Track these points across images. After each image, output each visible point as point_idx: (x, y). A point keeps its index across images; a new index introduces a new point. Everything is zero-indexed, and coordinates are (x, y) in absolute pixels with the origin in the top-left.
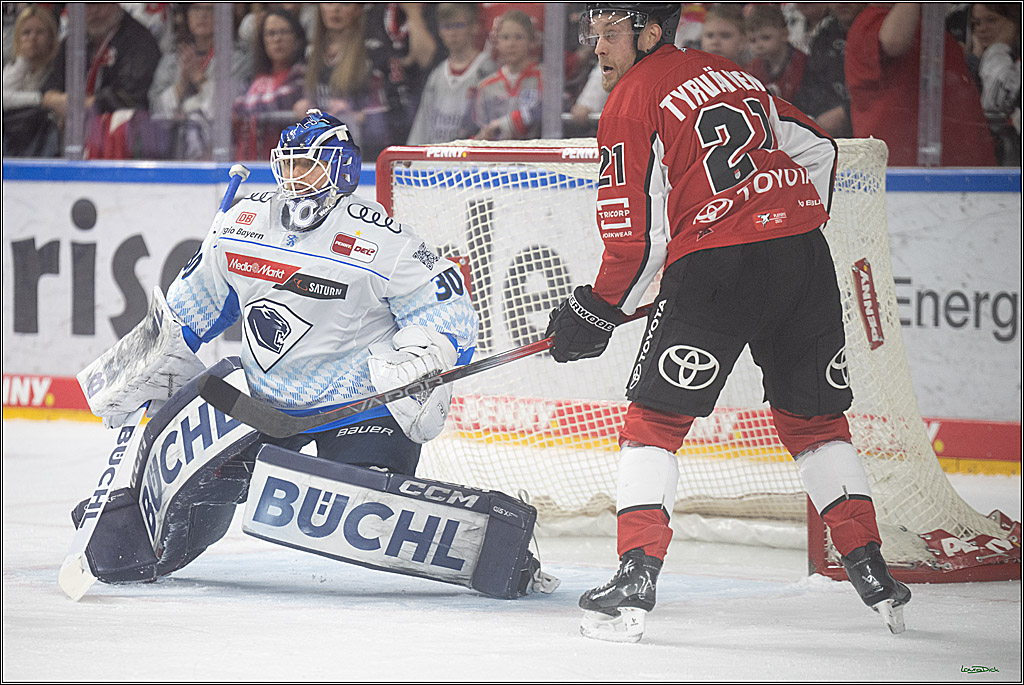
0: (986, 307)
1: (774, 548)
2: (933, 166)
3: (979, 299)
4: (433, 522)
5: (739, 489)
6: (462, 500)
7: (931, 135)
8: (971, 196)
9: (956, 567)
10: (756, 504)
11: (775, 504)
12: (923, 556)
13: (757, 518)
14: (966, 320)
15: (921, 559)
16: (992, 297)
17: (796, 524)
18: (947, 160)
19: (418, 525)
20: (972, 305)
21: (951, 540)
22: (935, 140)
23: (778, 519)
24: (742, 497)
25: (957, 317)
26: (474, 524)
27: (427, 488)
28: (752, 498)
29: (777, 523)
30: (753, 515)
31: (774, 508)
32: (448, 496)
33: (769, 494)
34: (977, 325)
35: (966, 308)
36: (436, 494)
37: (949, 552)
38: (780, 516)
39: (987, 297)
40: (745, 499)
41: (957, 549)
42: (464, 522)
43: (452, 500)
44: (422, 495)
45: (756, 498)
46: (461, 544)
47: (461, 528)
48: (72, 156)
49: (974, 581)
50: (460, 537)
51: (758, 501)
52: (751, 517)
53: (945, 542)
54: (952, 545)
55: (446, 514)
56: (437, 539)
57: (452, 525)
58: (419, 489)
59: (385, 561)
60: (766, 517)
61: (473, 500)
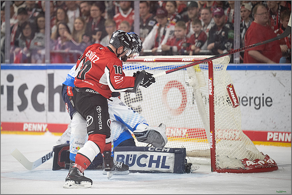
0: (252, 101)
1: (200, 164)
2: (238, 63)
3: (250, 98)
4: (159, 157)
5: (191, 149)
6: (166, 150)
7: (237, 55)
8: (248, 71)
9: (250, 169)
10: (195, 153)
11: (201, 153)
12: (241, 166)
13: (196, 156)
14: (247, 104)
15: (241, 167)
16: (254, 98)
17: (206, 158)
18: (241, 62)
19: (155, 158)
20: (249, 100)
21: (249, 161)
22: (238, 56)
23: (201, 157)
24: (192, 151)
25: (245, 103)
26: (170, 156)
27: (155, 148)
28: (194, 151)
29: (201, 158)
30: (195, 156)
31: (200, 154)
32: (161, 150)
33: (199, 150)
34: (250, 105)
35: (247, 101)
36: (158, 149)
37: (248, 165)
38: (202, 156)
39: (252, 98)
40: (193, 152)
41: (250, 164)
42: (168, 156)
43: (163, 150)
44: (154, 150)
45: (196, 151)
46: (168, 162)
47: (167, 158)
48: (7, 63)
49: (255, 172)
50: (167, 160)
51: (196, 152)
52: (194, 156)
53: (247, 162)
54: (249, 163)
55: (162, 155)
56: (161, 161)
57: (165, 158)
58: (153, 149)
59: (148, 169)
60: (198, 156)
61: (168, 150)
